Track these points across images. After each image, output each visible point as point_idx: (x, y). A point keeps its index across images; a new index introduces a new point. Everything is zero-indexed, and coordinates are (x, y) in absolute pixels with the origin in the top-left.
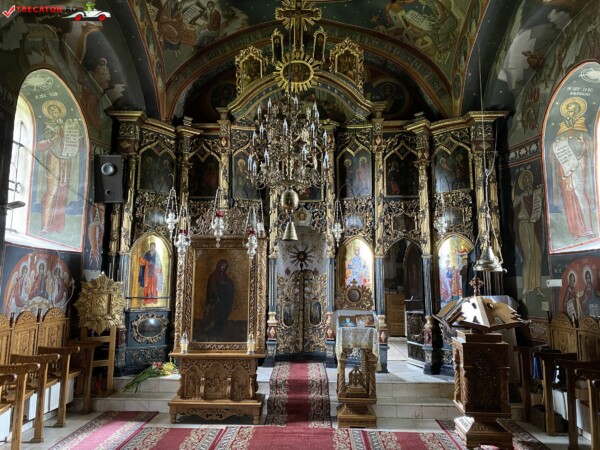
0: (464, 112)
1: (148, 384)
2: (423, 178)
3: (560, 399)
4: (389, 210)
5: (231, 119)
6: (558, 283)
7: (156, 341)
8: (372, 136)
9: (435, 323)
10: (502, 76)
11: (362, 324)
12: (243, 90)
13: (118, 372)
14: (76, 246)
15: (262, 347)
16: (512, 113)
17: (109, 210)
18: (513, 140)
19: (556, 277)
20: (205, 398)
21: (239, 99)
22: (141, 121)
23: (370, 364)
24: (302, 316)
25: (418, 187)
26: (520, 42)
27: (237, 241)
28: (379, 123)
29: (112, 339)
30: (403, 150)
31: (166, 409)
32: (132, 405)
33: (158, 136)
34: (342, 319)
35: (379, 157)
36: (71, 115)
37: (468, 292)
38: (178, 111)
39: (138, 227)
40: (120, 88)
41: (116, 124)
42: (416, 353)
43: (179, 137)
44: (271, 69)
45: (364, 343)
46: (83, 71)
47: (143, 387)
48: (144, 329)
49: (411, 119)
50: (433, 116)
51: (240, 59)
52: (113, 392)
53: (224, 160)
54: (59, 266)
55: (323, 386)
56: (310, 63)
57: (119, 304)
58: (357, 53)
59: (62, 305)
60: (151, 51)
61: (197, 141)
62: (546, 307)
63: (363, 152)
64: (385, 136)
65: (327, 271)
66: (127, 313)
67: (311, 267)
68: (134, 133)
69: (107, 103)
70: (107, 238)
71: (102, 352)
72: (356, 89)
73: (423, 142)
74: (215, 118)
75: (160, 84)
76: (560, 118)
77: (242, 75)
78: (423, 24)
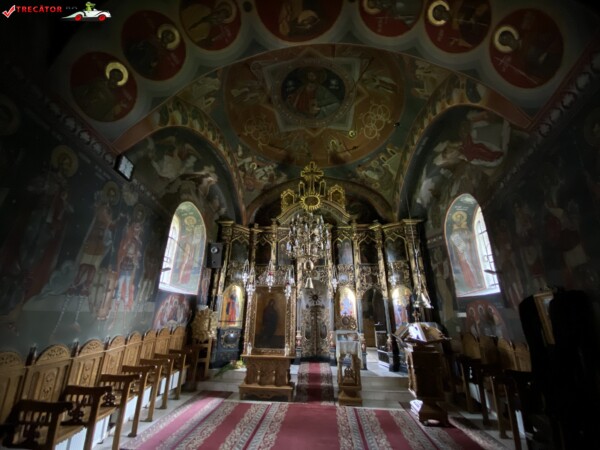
0: (400, 218)
1: (228, 374)
2: (380, 254)
3: (474, 389)
4: (363, 272)
5: (278, 224)
6: (463, 315)
7: (233, 347)
8: (351, 232)
9: (394, 339)
10: (419, 201)
11: (351, 339)
12: (284, 210)
13: (211, 366)
14: (195, 292)
15: (293, 353)
16: (426, 220)
17: (214, 272)
18: (429, 234)
19: (463, 311)
20: (260, 384)
21: (282, 214)
22: (233, 226)
23: (357, 364)
24: (316, 333)
25: (377, 260)
26: (426, 185)
27: (279, 288)
28: (354, 226)
29: (209, 346)
30: (368, 239)
31: (237, 390)
32: (219, 387)
33: (241, 233)
34: (339, 336)
35: (355, 243)
36: (198, 223)
37: (412, 320)
38: (252, 220)
39: (228, 281)
40: (223, 210)
41: (220, 227)
42: (383, 358)
43: (252, 233)
44: (298, 200)
45: (353, 351)
46: (206, 202)
47: (225, 376)
48: (227, 340)
49: (372, 223)
50: (383, 222)
51: (284, 195)
52: (207, 379)
53: (274, 245)
54: (185, 303)
55: (329, 377)
56: (318, 196)
57: (214, 327)
58: (342, 191)
59: (184, 325)
60: (240, 192)
61: (261, 235)
62: (458, 329)
63: (346, 240)
64: (358, 232)
65: (330, 307)
66: (219, 330)
67: (320, 303)
68: (229, 232)
69: (216, 217)
70: (211, 287)
71: (203, 353)
72: (342, 208)
73: (378, 235)
74: (270, 224)
75: (243, 208)
76: (452, 223)
77: (284, 203)
78: (375, 177)
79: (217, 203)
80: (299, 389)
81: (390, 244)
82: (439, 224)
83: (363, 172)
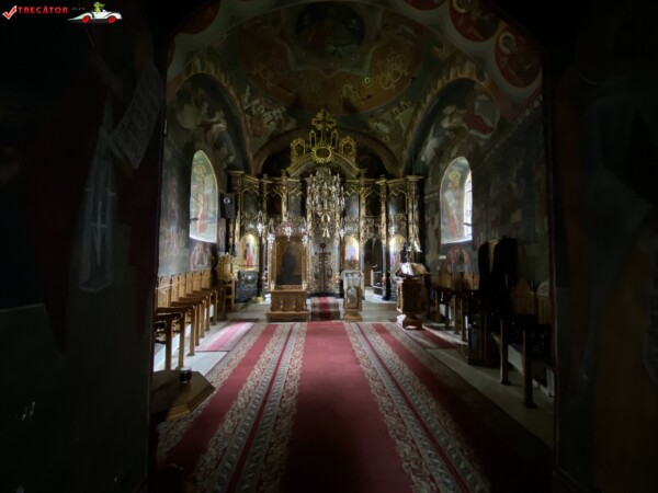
0: (404, 176)
1: (252, 306)
2: (383, 208)
3: (443, 308)
4: (367, 223)
5: (288, 175)
6: (444, 257)
7: (253, 286)
8: (359, 186)
9: (388, 275)
10: (423, 159)
12: (294, 160)
13: (236, 301)
14: (214, 241)
15: (308, 288)
16: (427, 177)
17: (228, 222)
18: (427, 189)
19: (443, 254)
20: (283, 310)
21: (292, 165)
22: (243, 176)
23: (360, 296)
24: (323, 275)
25: (381, 212)
26: (431, 144)
27: (297, 238)
28: (362, 180)
29: (233, 285)
30: (374, 193)
31: (264, 317)
32: (246, 316)
33: (250, 184)
35: (362, 196)
36: (209, 173)
37: (404, 261)
38: (260, 170)
39: (243, 231)
40: (232, 159)
41: (230, 178)
42: (378, 292)
43: (261, 184)
44: (309, 151)
46: (214, 149)
47: (250, 308)
48: (247, 281)
49: (378, 178)
50: (389, 177)
51: (294, 144)
52: (235, 311)
53: (285, 196)
55: (336, 305)
56: (329, 148)
57: (235, 271)
58: (353, 144)
60: (248, 139)
61: (271, 187)
62: (438, 268)
63: (354, 194)
64: (365, 186)
65: (336, 253)
66: (239, 273)
67: (328, 250)
68: (239, 182)
69: (225, 166)
70: (227, 236)
71: (229, 291)
72: (352, 161)
73: (384, 190)
74: (280, 175)
75: (251, 157)
76: (448, 181)
77: (294, 153)
78: (386, 130)
79: (225, 150)
80: (313, 314)
81: (393, 199)
82: (437, 181)
83: (375, 124)
